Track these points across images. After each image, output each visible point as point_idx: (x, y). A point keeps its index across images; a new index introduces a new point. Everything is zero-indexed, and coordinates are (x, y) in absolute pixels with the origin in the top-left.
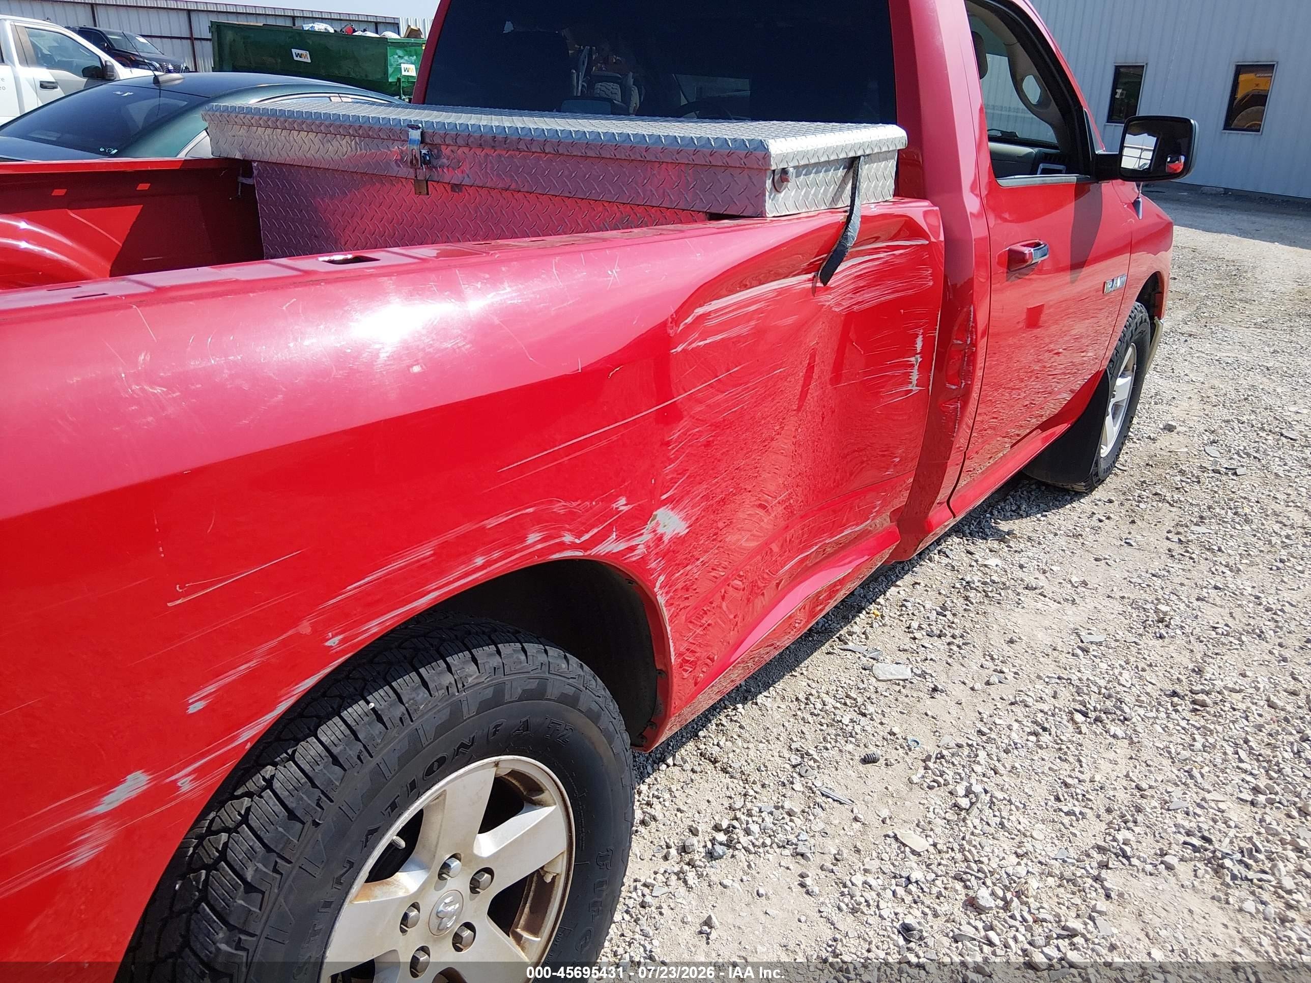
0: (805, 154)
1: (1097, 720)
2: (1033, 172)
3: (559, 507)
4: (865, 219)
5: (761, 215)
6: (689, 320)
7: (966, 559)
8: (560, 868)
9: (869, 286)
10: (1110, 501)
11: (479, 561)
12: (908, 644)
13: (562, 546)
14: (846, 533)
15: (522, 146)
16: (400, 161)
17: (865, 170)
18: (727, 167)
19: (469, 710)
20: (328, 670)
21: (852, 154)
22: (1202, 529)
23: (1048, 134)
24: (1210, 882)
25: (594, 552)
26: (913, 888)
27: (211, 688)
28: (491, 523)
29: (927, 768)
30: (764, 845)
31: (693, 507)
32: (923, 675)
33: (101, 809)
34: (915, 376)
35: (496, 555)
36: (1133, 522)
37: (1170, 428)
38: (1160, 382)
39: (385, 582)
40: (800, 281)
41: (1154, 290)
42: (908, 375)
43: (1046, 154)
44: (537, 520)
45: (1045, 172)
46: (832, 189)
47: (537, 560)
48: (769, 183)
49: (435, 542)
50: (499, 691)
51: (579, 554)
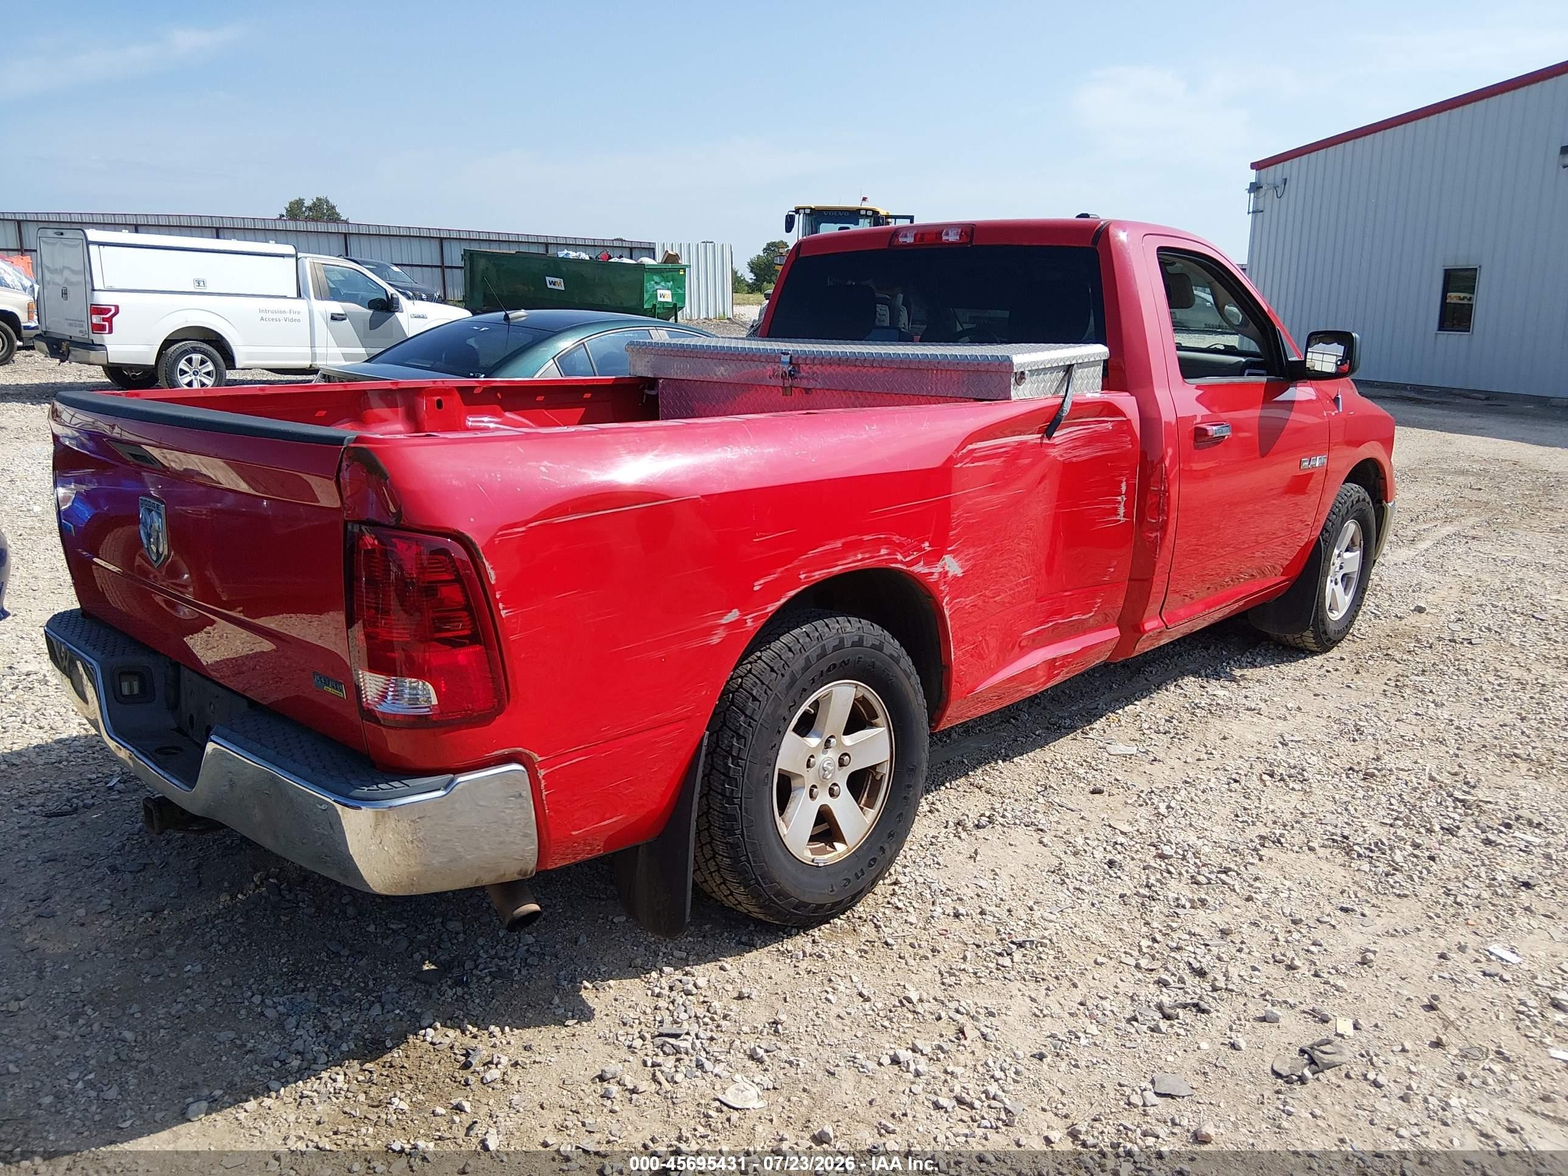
0: (1035, 363)
1: (1282, 780)
2: (1242, 375)
3: (896, 538)
4: (1074, 404)
5: (1009, 398)
6: (964, 451)
7: (1198, 691)
8: (885, 770)
9: (1083, 446)
10: (1342, 659)
11: (860, 556)
12: (1137, 736)
13: (896, 561)
14: (1074, 618)
15: (858, 363)
16: (774, 375)
17: (1078, 373)
18: (987, 371)
19: (848, 643)
20: (799, 590)
21: (1068, 363)
22: (1422, 678)
23: (1252, 346)
24: (1341, 858)
25: (911, 569)
26: (1119, 847)
27: (762, 581)
28: (866, 538)
29: (1139, 796)
30: (1015, 824)
31: (967, 561)
32: (1147, 752)
33: (724, 621)
34: (1122, 510)
35: (867, 556)
36: (1358, 672)
37: (1420, 610)
38: (1426, 575)
39: (823, 554)
40: (1033, 438)
41: (1377, 476)
42: (1116, 509)
43: (1252, 362)
44: (888, 542)
45: (1249, 375)
46: (1055, 384)
47: (884, 565)
48: (1013, 380)
49: (843, 540)
50: (861, 639)
51: (905, 568)
